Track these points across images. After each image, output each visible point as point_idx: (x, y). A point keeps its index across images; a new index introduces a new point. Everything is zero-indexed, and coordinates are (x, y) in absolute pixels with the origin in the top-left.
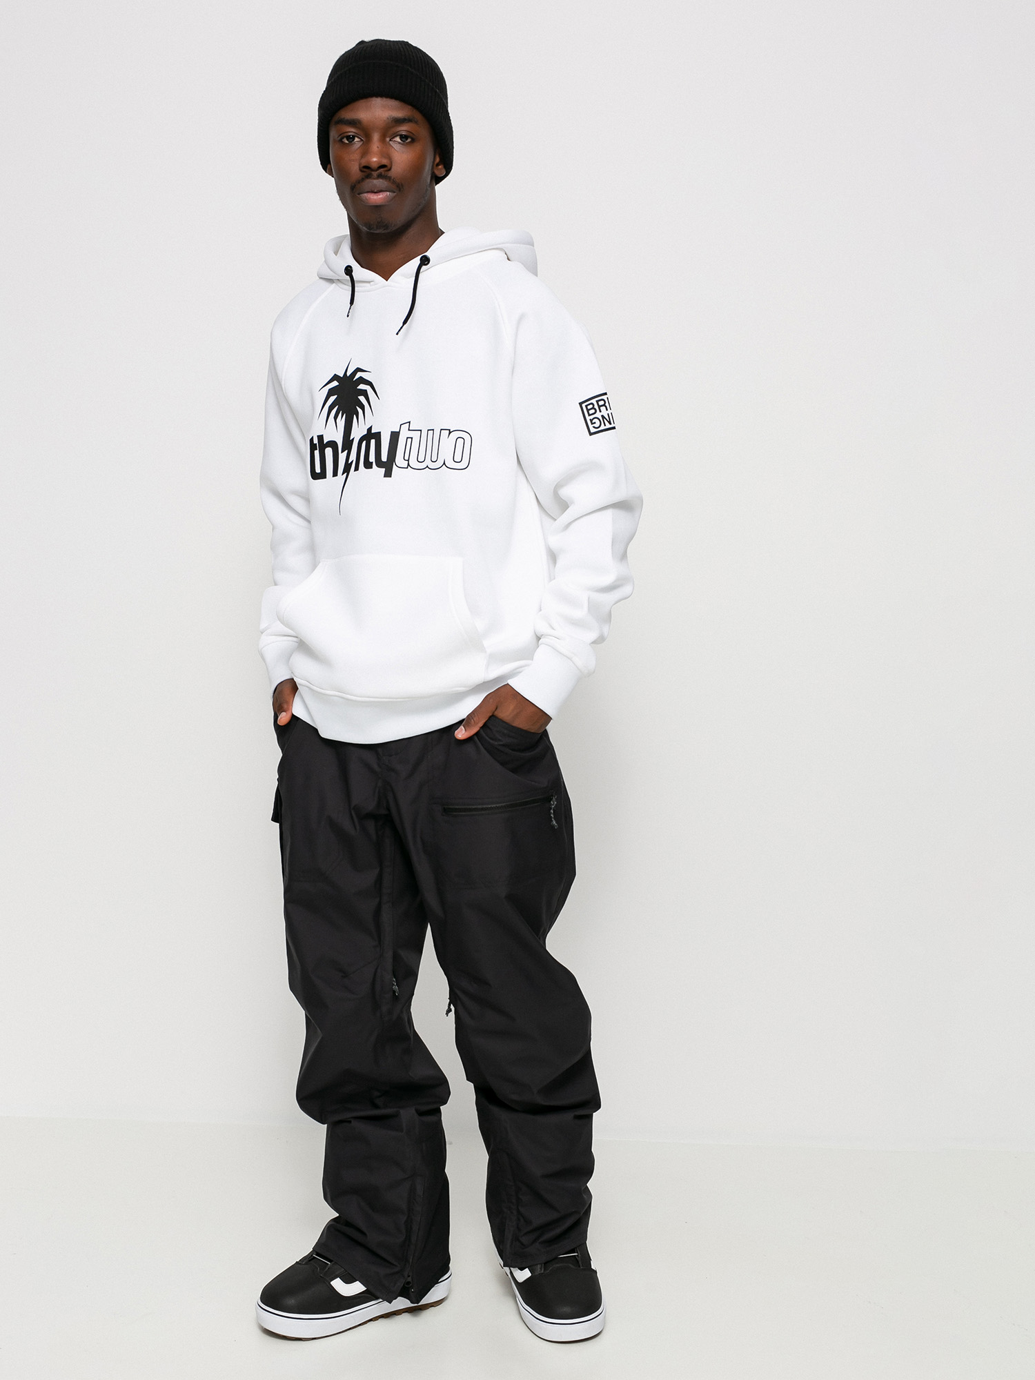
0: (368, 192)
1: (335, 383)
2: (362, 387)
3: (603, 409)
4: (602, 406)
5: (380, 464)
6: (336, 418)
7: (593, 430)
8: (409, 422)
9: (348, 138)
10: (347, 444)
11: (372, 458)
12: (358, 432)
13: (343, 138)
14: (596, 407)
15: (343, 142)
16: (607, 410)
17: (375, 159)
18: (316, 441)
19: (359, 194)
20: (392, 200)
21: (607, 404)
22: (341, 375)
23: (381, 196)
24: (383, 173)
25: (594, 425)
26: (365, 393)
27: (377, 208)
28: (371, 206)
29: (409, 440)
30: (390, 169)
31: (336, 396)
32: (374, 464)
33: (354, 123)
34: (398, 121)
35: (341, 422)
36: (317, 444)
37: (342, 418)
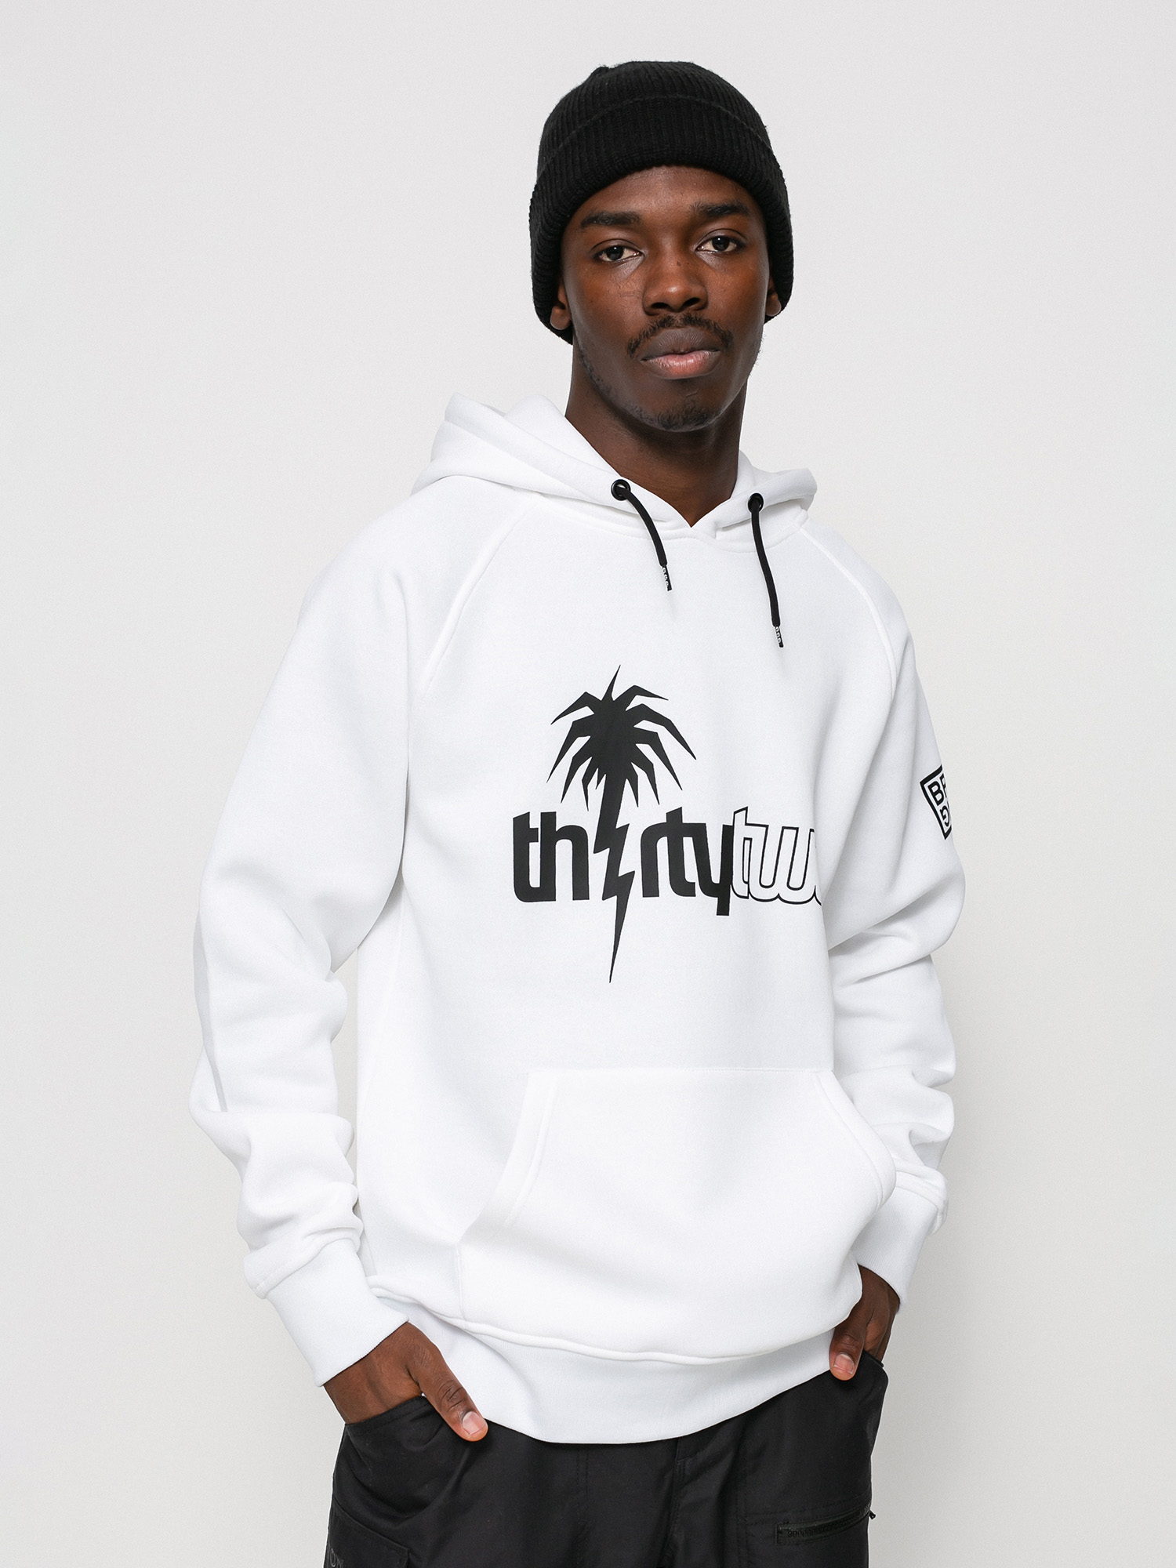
0: (666, 354)
1: (586, 712)
2: (645, 725)
5: (709, 889)
8: (746, 809)
9: (610, 251)
10: (611, 836)
11: (691, 874)
12: (639, 816)
13: (600, 253)
15: (601, 261)
17: (673, 289)
18: (535, 823)
19: (645, 359)
20: (713, 367)
22: (600, 695)
23: (691, 361)
24: (693, 316)
26: (653, 740)
27: (684, 383)
28: (673, 381)
29: (748, 842)
30: (704, 306)
31: (590, 738)
32: (697, 886)
33: (623, 221)
34: (711, 214)
36: (537, 829)
37: (598, 784)
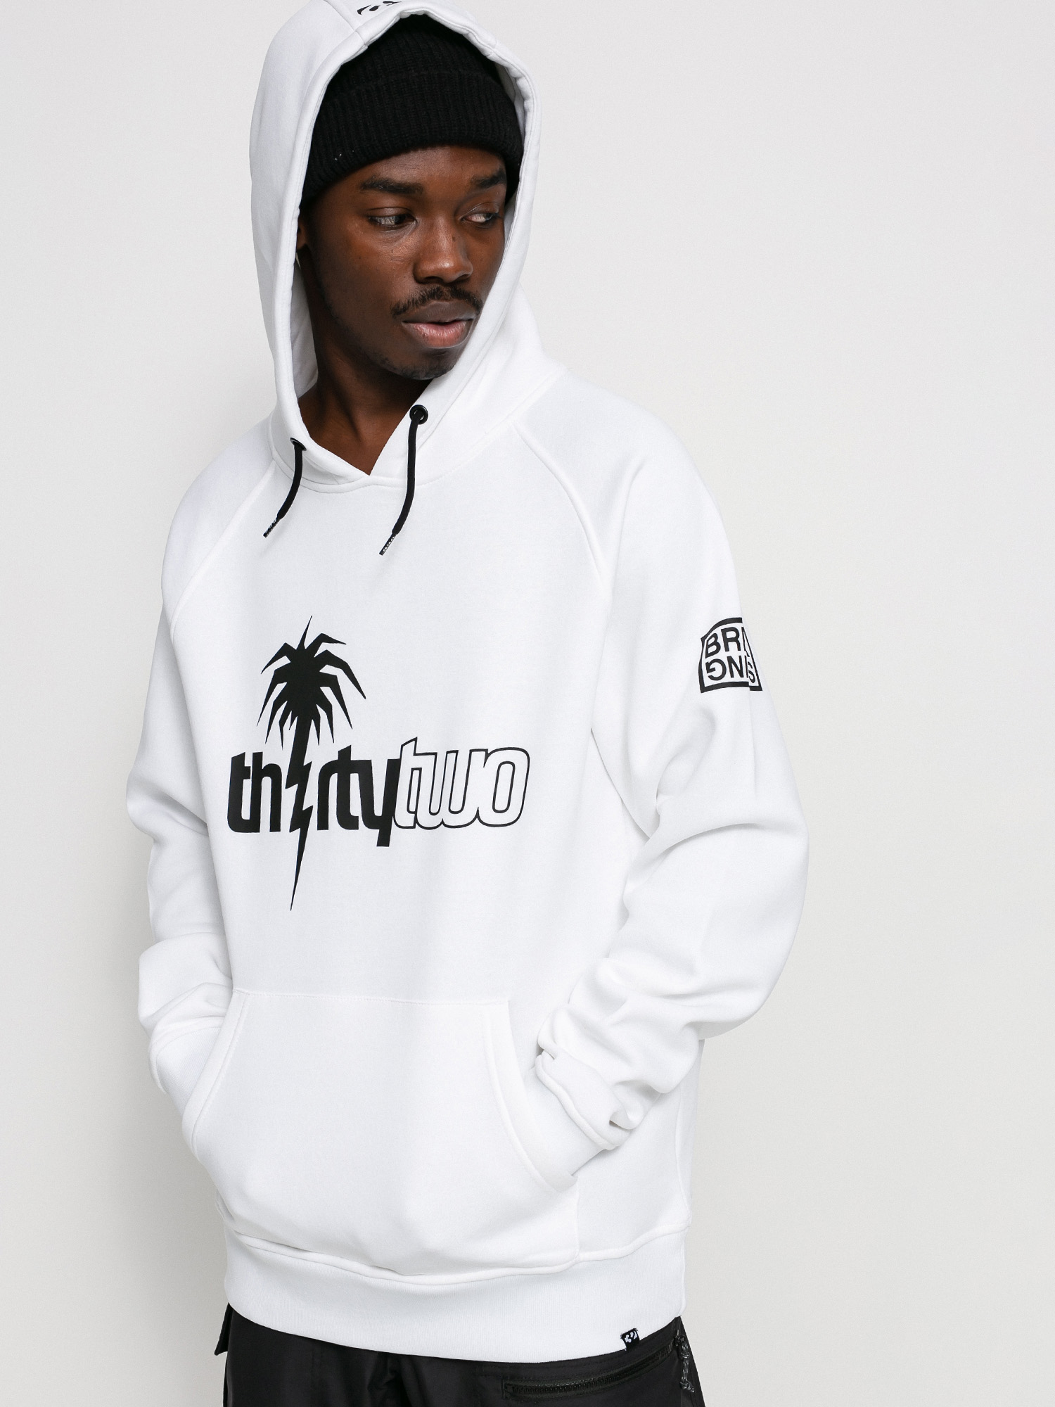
0: (430, 323)
1: (285, 661)
2: (328, 669)
3: (732, 645)
4: (732, 640)
5: (371, 821)
6: (282, 723)
7: (708, 682)
8: (415, 740)
10: (299, 773)
11: (356, 809)
12: (320, 753)
14: (720, 640)
16: (739, 649)
17: (448, 265)
18: (248, 762)
21: (740, 639)
22: (295, 645)
23: (454, 330)
25: (710, 674)
26: (332, 682)
29: (416, 773)
31: (285, 684)
32: (361, 820)
35: (290, 731)
36: (250, 767)
37: (291, 725)
